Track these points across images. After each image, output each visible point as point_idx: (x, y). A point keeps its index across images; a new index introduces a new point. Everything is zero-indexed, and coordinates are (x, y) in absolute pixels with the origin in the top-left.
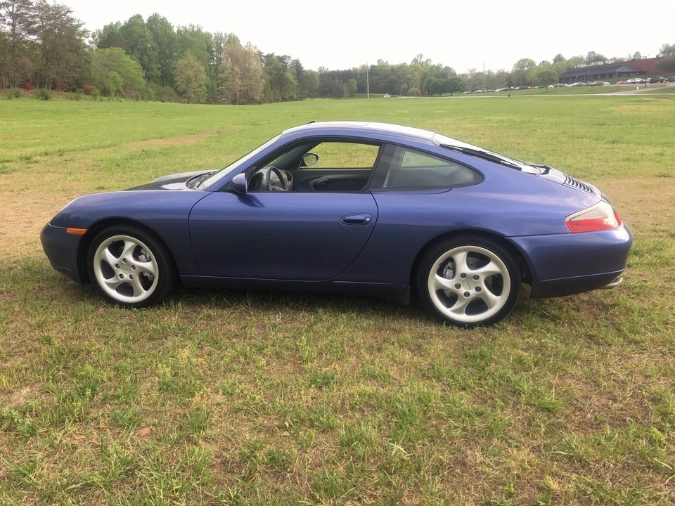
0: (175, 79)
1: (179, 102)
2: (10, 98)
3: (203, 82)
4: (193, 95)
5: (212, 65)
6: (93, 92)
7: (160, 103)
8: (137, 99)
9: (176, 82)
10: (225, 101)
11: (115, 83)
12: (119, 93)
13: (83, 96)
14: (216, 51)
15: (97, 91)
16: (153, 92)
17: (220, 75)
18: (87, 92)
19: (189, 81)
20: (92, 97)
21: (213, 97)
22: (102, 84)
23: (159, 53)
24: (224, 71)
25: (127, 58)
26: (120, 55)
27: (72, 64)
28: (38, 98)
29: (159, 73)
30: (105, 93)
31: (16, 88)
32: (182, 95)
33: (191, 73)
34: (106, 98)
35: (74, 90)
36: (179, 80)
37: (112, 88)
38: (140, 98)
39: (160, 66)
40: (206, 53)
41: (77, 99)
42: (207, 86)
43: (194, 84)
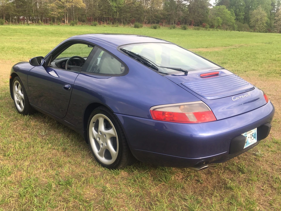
0: (250, 20)
1: (249, 31)
2: (171, 29)
3: (264, 22)
4: (257, 28)
5: (273, 13)
6: (206, 26)
7: (238, 32)
8: (227, 30)
9: (250, 21)
10: (276, 31)
11: (218, 22)
12: (218, 27)
13: (201, 28)
14: (277, 5)
15: (208, 26)
16: (236, 26)
17: (276, 18)
18: (204, 26)
19: (257, 20)
20: (205, 28)
21: (269, 29)
22: (212, 22)
23: (245, 7)
24: (278, 16)
25: (227, 10)
26: (223, 9)
27: (200, 14)
28: (182, 29)
29: (243, 17)
30: (212, 27)
31: (175, 25)
32: (252, 28)
33: (259, 17)
34: (212, 29)
35: (198, 25)
36: (252, 21)
37: (216, 24)
38: (228, 29)
39: (244, 14)
40: (270, 6)
41: (198, 29)
42: (267, 23)
43: (259, 23)
